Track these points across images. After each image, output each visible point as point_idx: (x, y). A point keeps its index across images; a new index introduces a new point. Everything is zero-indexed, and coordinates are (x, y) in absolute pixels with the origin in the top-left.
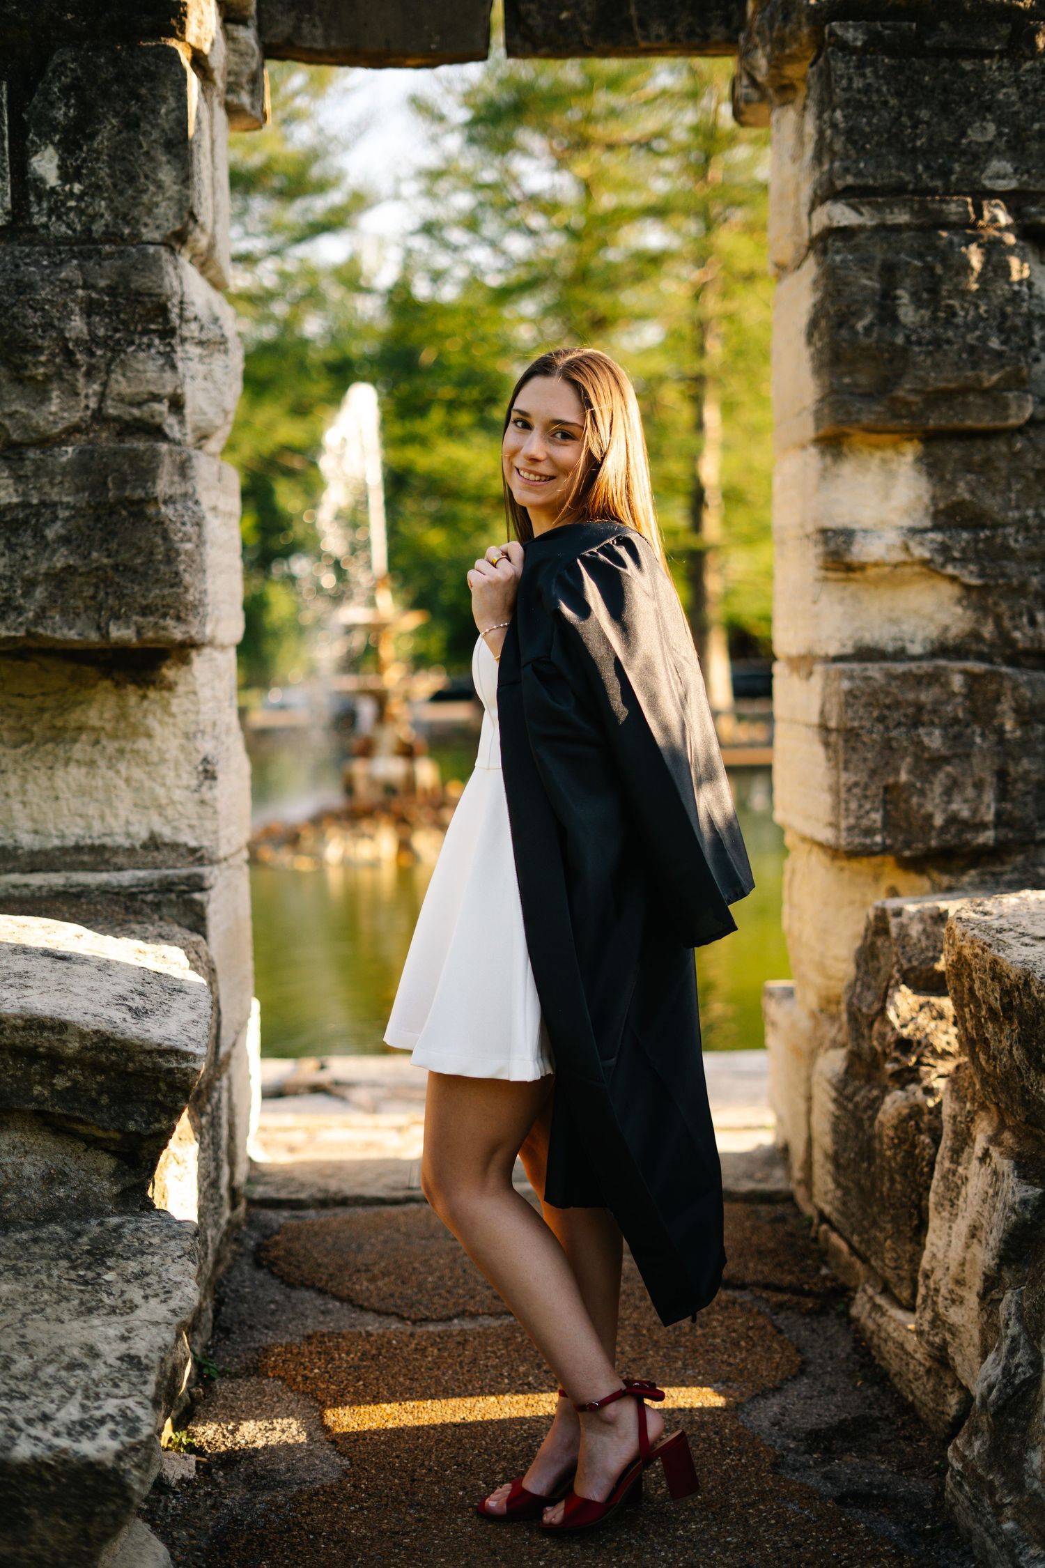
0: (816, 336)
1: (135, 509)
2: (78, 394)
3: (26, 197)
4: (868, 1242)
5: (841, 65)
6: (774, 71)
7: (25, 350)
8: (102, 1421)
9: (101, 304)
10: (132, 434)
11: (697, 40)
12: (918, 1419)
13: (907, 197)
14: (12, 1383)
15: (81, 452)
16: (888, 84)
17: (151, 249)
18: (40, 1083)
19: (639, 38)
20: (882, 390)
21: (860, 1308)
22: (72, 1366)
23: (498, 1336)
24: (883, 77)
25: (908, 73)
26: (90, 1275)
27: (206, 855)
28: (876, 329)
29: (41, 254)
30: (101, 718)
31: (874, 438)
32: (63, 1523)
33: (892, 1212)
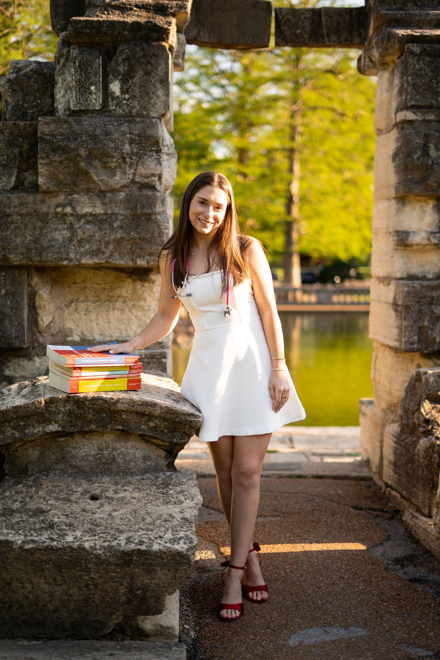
0: (397, 159)
1: (147, 217)
2: (126, 173)
3: (107, 99)
4: (411, 494)
5: (411, 60)
6: (381, 58)
7: (107, 157)
8: (180, 539)
9: (135, 140)
10: (144, 188)
11: (348, 43)
12: (432, 556)
13: (434, 109)
14: (147, 525)
15: (127, 195)
16: (428, 67)
17: (154, 120)
18: (144, 424)
19: (326, 41)
20: (423, 180)
21: (406, 517)
22: (166, 521)
23: (276, 524)
24: (426, 65)
25: (436, 63)
26: (165, 491)
27: (165, 345)
28: (421, 158)
29: (114, 121)
30: (127, 293)
31: (417, 198)
32: (168, 572)
33: (422, 482)
